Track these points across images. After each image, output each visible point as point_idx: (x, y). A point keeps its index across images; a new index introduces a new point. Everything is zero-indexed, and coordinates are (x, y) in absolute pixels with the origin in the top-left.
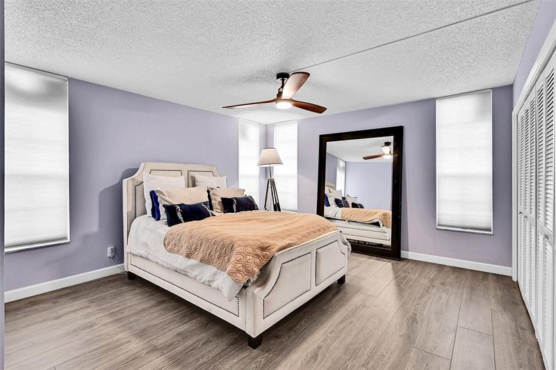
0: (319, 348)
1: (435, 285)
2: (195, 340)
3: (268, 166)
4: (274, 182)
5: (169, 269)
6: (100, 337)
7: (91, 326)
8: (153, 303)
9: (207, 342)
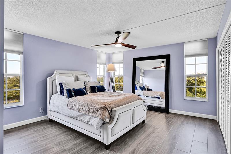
0: (135, 149)
1: (184, 123)
2: (81, 147)
3: (110, 72)
4: (113, 79)
5: (69, 117)
6: (40, 146)
7: (36, 141)
8: (62, 132)
9: (87, 148)
